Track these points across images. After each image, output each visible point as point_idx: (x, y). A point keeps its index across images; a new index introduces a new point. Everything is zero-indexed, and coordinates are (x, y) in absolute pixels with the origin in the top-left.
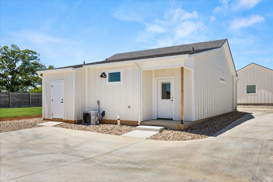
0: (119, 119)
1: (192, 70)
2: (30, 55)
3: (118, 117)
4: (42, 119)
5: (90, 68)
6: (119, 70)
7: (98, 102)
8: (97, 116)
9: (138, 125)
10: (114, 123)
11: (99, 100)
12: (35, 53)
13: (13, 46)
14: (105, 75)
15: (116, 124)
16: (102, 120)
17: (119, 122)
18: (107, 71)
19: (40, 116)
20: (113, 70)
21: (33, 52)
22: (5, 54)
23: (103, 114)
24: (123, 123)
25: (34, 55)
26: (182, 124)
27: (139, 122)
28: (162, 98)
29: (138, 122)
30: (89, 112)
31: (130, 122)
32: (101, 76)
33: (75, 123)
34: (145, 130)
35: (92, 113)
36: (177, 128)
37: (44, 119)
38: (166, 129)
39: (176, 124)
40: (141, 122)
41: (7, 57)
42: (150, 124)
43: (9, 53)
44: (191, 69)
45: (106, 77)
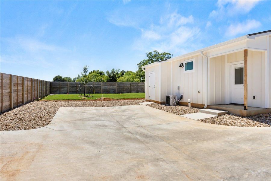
0: (190, 102)
1: (266, 52)
2: (166, 56)
3: (189, 100)
4: (145, 100)
5: (174, 61)
6: (191, 60)
7: (179, 88)
8: (175, 99)
9: (204, 108)
10: (186, 105)
11: (179, 86)
12: (170, 54)
13: (155, 51)
14: (183, 65)
15: (187, 106)
16: (180, 102)
17: (189, 104)
18: (184, 61)
19: (144, 98)
20: (188, 60)
21: (168, 54)
22: (150, 57)
23: (181, 97)
24: (193, 106)
25: (169, 56)
26: (244, 109)
27: (206, 105)
28: (236, 84)
29: (204, 105)
30: (169, 96)
31: (199, 105)
32: (180, 66)
33: (161, 103)
34: (207, 113)
35: (171, 96)
36: (239, 113)
37: (146, 100)
38: (228, 113)
39: (238, 110)
40: (208, 105)
41: (151, 59)
42: (215, 108)
43: (153, 56)
44: (264, 51)
45: (183, 67)
